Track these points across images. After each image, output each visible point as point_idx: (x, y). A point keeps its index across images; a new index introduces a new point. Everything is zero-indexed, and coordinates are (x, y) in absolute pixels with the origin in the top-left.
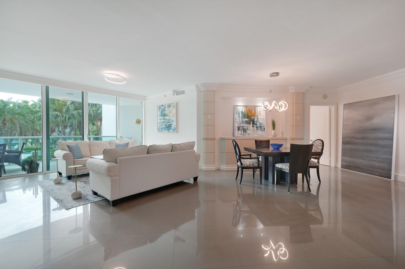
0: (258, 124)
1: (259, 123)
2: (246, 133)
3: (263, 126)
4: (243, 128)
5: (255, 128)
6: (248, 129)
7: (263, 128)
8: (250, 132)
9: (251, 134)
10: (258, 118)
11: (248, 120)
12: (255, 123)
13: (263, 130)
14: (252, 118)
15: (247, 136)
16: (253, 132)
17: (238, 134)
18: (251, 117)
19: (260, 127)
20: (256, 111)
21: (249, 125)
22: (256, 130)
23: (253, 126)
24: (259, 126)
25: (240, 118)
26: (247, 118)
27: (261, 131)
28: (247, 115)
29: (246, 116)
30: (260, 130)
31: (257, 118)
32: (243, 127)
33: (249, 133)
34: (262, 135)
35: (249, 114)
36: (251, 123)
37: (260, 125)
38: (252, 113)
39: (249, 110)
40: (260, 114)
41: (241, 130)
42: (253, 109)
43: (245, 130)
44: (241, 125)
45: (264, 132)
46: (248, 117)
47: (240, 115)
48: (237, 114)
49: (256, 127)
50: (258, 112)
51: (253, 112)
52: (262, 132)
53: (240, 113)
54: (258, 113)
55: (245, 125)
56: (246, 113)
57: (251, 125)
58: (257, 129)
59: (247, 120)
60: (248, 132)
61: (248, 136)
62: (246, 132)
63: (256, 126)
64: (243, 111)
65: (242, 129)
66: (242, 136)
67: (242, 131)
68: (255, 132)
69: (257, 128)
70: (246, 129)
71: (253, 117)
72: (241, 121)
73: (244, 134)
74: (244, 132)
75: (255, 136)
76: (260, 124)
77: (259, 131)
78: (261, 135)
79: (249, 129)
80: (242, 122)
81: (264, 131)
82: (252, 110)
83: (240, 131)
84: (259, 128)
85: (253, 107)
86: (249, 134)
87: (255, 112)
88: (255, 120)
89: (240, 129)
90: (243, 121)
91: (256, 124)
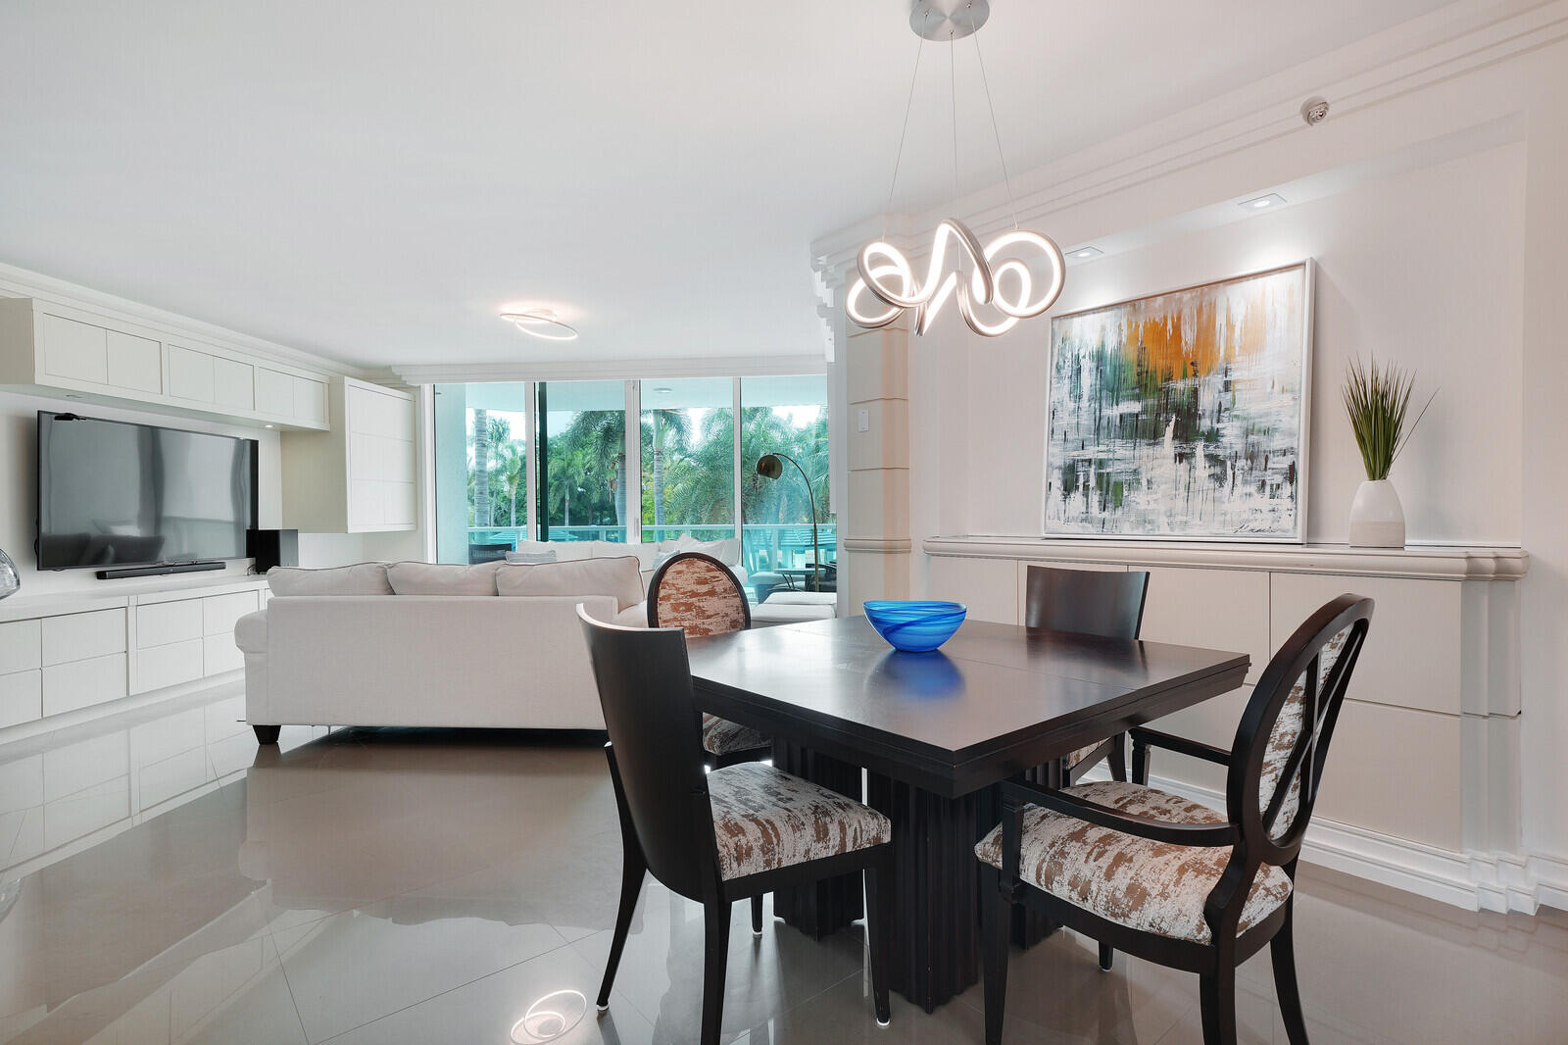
0: (1232, 436)
1: (1237, 423)
2: (1119, 512)
3: (1278, 442)
4: (1100, 476)
5: (1202, 468)
6: (1138, 482)
7: (1284, 463)
8: (1153, 506)
9: (1163, 520)
10: (1227, 386)
11: (1144, 411)
12: (1205, 424)
13: (1278, 479)
14: (1180, 385)
15: (1126, 530)
16: (1180, 503)
17: (1068, 520)
18: (1169, 379)
19: (1251, 457)
20: (1221, 320)
21: (1144, 450)
22: (1211, 484)
23: (1181, 457)
24: (1239, 446)
25: (1085, 403)
26: (1137, 398)
27: (1253, 489)
28: (1139, 374)
29: (1131, 376)
30: (1245, 482)
31: (1218, 380)
32: (1101, 463)
33: (1142, 507)
34: (1265, 526)
35: (1157, 361)
36: (1169, 431)
37: (1252, 438)
38: (1179, 350)
39: (1156, 331)
40: (1254, 346)
41: (1086, 487)
42: (1186, 312)
43: (1112, 492)
44: (1091, 452)
45: (1287, 503)
46: (1144, 384)
47: (1088, 380)
48: (1060, 378)
49: (1213, 459)
50: (1230, 326)
51: (1188, 336)
52: (1263, 501)
53: (1087, 365)
54: (1229, 339)
55: (1121, 453)
56: (1131, 354)
57: (1168, 445)
58: (1219, 479)
59: (1135, 407)
60: (1139, 499)
61: (1139, 533)
62: (1118, 504)
63: (1212, 449)
64: (1109, 349)
65: (1092, 483)
66: (1091, 531)
67: (1095, 497)
68: (1197, 502)
69: (1223, 463)
70: (1123, 478)
71: (1185, 376)
72: (1087, 420)
73: (1106, 514)
74: (1110, 505)
75: (1196, 531)
76: (1247, 433)
77: (1240, 489)
78: (1251, 526)
79: (1144, 482)
80: (1098, 430)
81: (1287, 489)
82: (1177, 328)
83: (1077, 497)
84: (1241, 463)
85: (1187, 296)
86: (1144, 520)
87: (1206, 332)
88: (1207, 401)
89: (1081, 480)
90: (1104, 422)
91: (1213, 437)
